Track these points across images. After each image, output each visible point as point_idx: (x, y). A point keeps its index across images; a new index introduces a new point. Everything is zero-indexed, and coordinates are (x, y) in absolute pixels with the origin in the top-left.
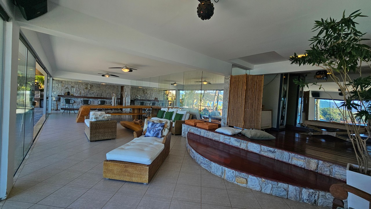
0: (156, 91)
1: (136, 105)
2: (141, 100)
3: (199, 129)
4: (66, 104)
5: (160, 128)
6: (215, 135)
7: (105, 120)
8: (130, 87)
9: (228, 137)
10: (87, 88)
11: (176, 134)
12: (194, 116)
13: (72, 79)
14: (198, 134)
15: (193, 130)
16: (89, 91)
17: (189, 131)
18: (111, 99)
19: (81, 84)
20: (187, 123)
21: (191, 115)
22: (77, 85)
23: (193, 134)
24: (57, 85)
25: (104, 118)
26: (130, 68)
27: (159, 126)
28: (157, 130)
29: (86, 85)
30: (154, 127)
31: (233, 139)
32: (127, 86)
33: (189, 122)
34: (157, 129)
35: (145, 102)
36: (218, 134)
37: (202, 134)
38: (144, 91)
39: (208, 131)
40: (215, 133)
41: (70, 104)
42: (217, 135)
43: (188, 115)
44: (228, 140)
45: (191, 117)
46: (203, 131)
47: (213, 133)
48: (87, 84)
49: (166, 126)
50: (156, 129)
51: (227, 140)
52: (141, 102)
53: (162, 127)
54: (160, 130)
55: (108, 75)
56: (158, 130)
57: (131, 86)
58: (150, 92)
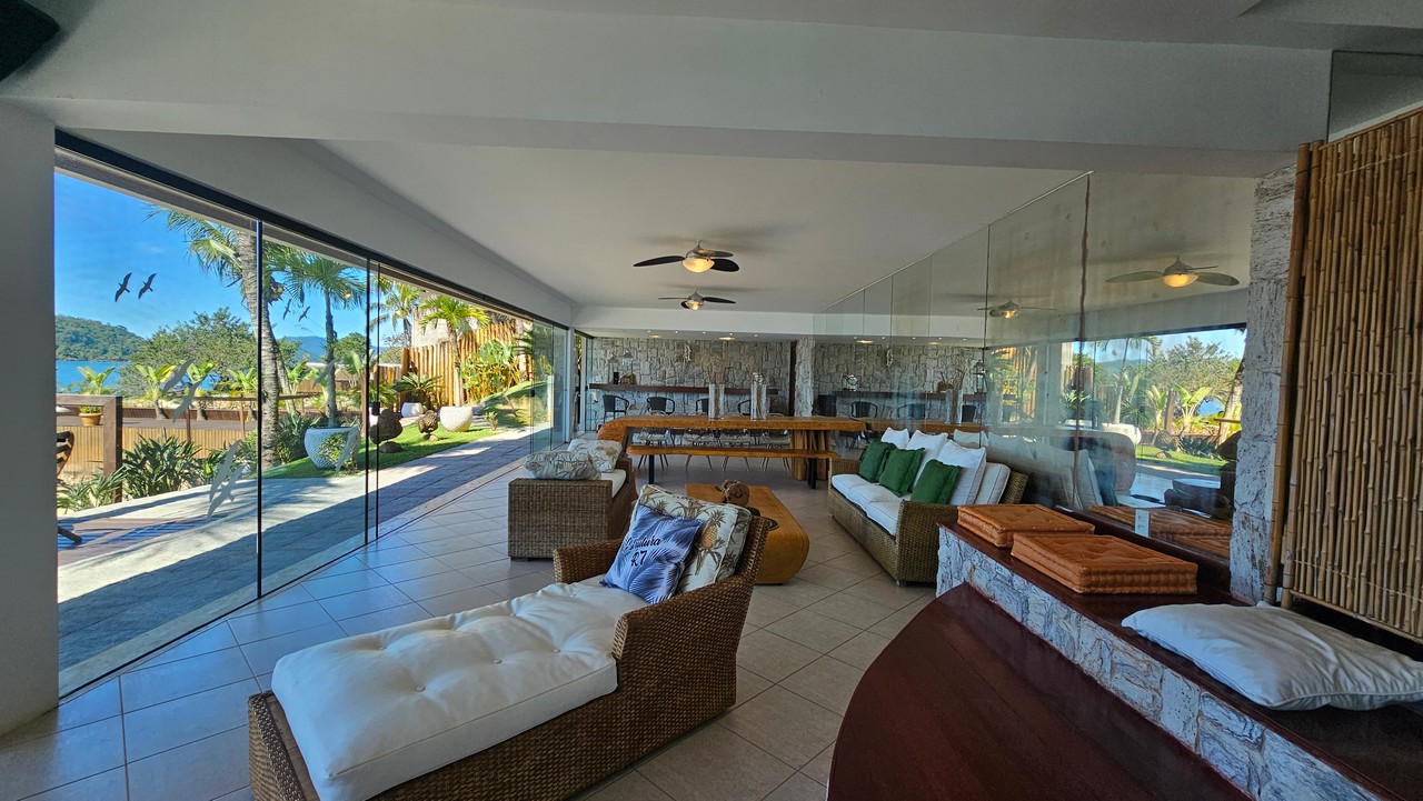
0: (940, 352)
1: (842, 416)
2: (859, 394)
3: (1018, 581)
4: (608, 413)
5: (671, 546)
6: (1119, 656)
7: (567, 477)
8: (812, 344)
9: (1236, 722)
10: (680, 358)
11: (909, 578)
12: (1042, 485)
13: (624, 331)
14: (1012, 609)
15: (988, 576)
16: (687, 367)
17: (965, 573)
18: (748, 392)
19: (664, 347)
20: (965, 521)
21: (1019, 479)
22: (654, 351)
23: (987, 602)
24: (603, 352)
25: (561, 467)
26: (718, 254)
27: (666, 537)
28: (652, 559)
29: (678, 346)
30: (642, 537)
31: (1296, 765)
32: (806, 337)
33: (975, 521)
34: (654, 553)
35: (879, 403)
36: (1140, 655)
37: (1035, 624)
38: (882, 354)
39: (1075, 614)
40: (1121, 644)
41: (615, 412)
42: (1130, 661)
43: (998, 472)
44: (1242, 753)
45: (1016, 488)
46: (1038, 596)
47: (1103, 633)
48: (680, 345)
49: (708, 540)
50: (649, 549)
51: (1226, 738)
52: (858, 403)
53: (681, 540)
54: (668, 558)
55: (695, 300)
56: (659, 559)
57: (815, 337)
58: (915, 358)
